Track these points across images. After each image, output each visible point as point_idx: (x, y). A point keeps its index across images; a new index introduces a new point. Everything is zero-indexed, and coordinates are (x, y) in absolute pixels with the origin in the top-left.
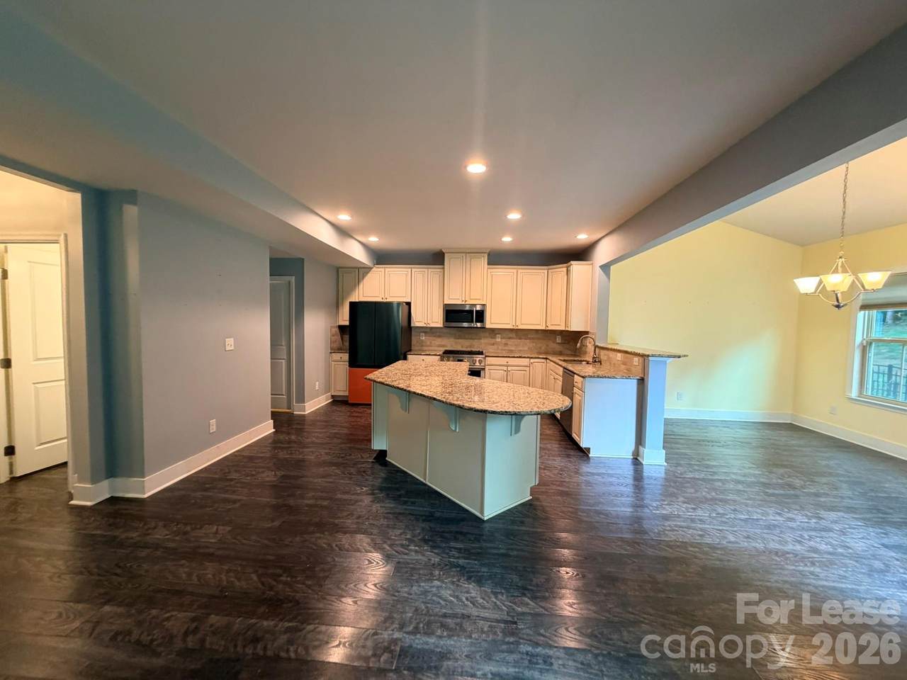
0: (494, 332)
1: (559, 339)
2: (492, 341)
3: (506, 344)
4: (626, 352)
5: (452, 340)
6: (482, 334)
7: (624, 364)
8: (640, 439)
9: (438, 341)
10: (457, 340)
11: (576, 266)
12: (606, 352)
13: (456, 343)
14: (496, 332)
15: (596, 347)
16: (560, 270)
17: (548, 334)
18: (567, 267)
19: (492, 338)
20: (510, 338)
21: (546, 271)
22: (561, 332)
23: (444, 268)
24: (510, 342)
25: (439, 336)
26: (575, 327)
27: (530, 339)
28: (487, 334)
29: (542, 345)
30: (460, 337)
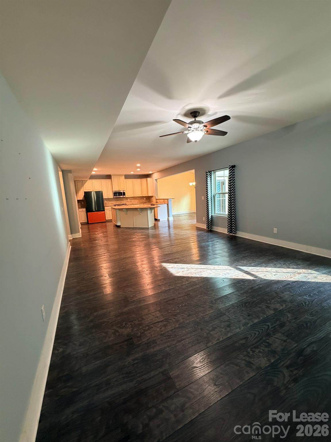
0: (127, 198)
1: (145, 199)
2: (127, 201)
3: (131, 202)
4: (164, 199)
5: (115, 202)
6: (124, 199)
7: (163, 202)
8: (168, 216)
9: (111, 202)
10: (117, 202)
11: (149, 179)
12: (159, 200)
13: (116, 203)
14: (128, 198)
15: (156, 199)
16: (144, 180)
17: (142, 197)
18: (146, 179)
19: (127, 200)
20: (132, 200)
21: (140, 180)
22: (145, 197)
23: (112, 180)
24: (132, 201)
25: (111, 201)
26: (150, 195)
27: (137, 199)
28: (125, 199)
29: (141, 201)
30: (118, 201)
